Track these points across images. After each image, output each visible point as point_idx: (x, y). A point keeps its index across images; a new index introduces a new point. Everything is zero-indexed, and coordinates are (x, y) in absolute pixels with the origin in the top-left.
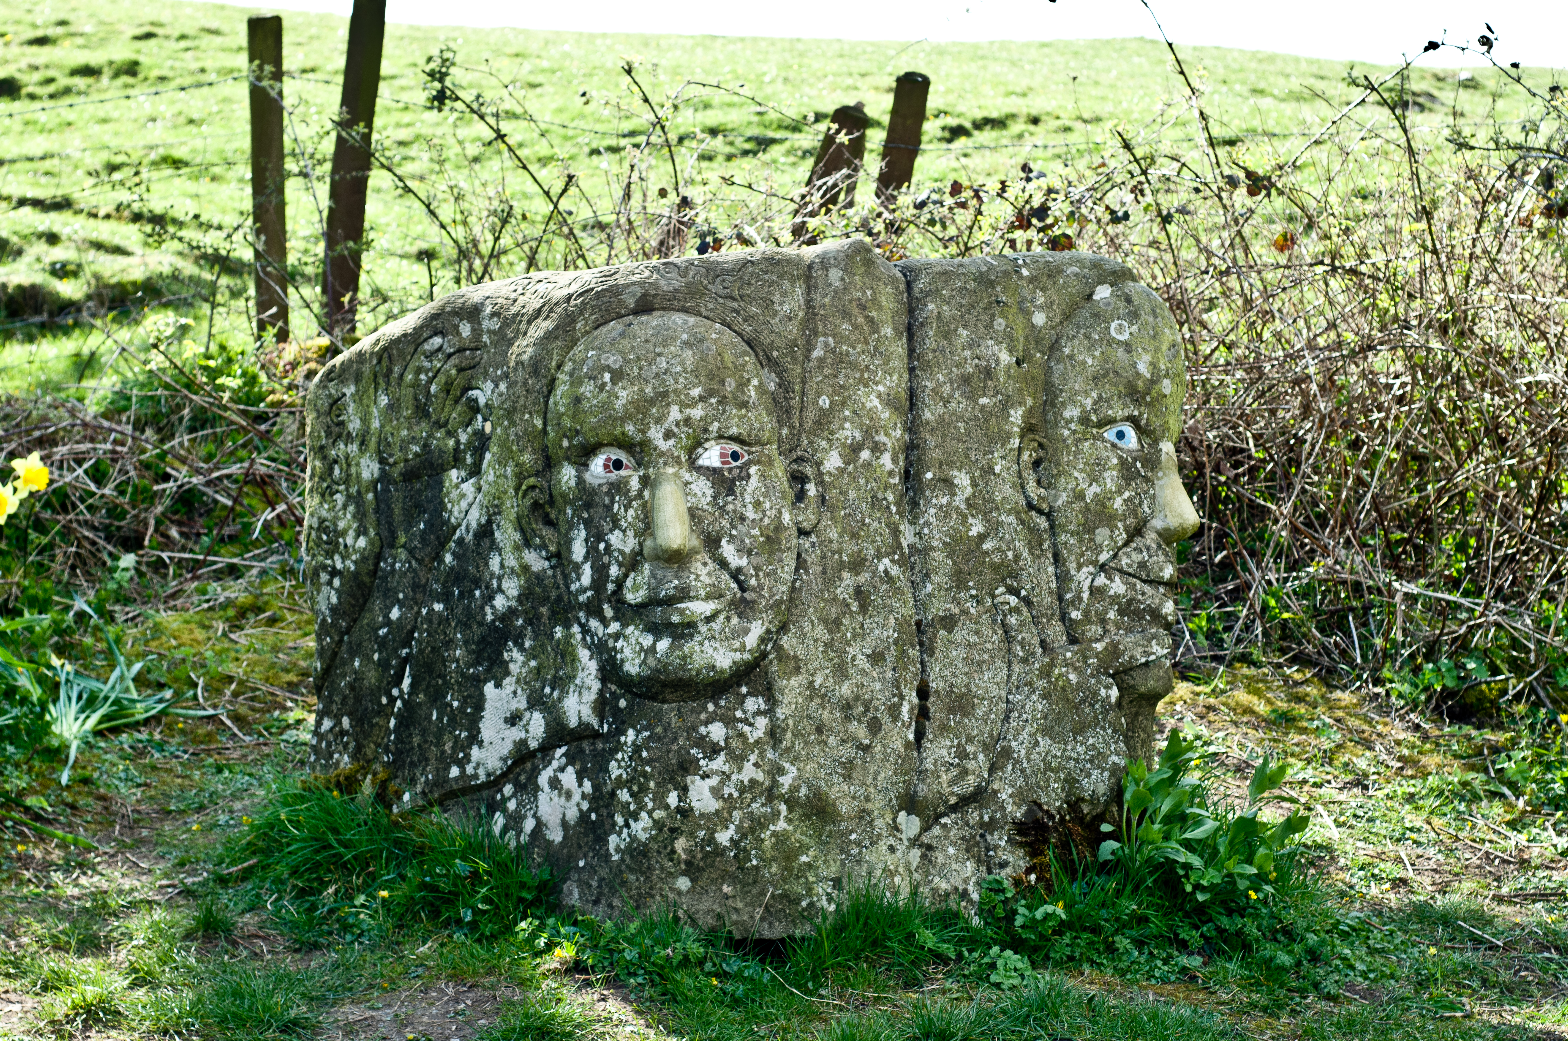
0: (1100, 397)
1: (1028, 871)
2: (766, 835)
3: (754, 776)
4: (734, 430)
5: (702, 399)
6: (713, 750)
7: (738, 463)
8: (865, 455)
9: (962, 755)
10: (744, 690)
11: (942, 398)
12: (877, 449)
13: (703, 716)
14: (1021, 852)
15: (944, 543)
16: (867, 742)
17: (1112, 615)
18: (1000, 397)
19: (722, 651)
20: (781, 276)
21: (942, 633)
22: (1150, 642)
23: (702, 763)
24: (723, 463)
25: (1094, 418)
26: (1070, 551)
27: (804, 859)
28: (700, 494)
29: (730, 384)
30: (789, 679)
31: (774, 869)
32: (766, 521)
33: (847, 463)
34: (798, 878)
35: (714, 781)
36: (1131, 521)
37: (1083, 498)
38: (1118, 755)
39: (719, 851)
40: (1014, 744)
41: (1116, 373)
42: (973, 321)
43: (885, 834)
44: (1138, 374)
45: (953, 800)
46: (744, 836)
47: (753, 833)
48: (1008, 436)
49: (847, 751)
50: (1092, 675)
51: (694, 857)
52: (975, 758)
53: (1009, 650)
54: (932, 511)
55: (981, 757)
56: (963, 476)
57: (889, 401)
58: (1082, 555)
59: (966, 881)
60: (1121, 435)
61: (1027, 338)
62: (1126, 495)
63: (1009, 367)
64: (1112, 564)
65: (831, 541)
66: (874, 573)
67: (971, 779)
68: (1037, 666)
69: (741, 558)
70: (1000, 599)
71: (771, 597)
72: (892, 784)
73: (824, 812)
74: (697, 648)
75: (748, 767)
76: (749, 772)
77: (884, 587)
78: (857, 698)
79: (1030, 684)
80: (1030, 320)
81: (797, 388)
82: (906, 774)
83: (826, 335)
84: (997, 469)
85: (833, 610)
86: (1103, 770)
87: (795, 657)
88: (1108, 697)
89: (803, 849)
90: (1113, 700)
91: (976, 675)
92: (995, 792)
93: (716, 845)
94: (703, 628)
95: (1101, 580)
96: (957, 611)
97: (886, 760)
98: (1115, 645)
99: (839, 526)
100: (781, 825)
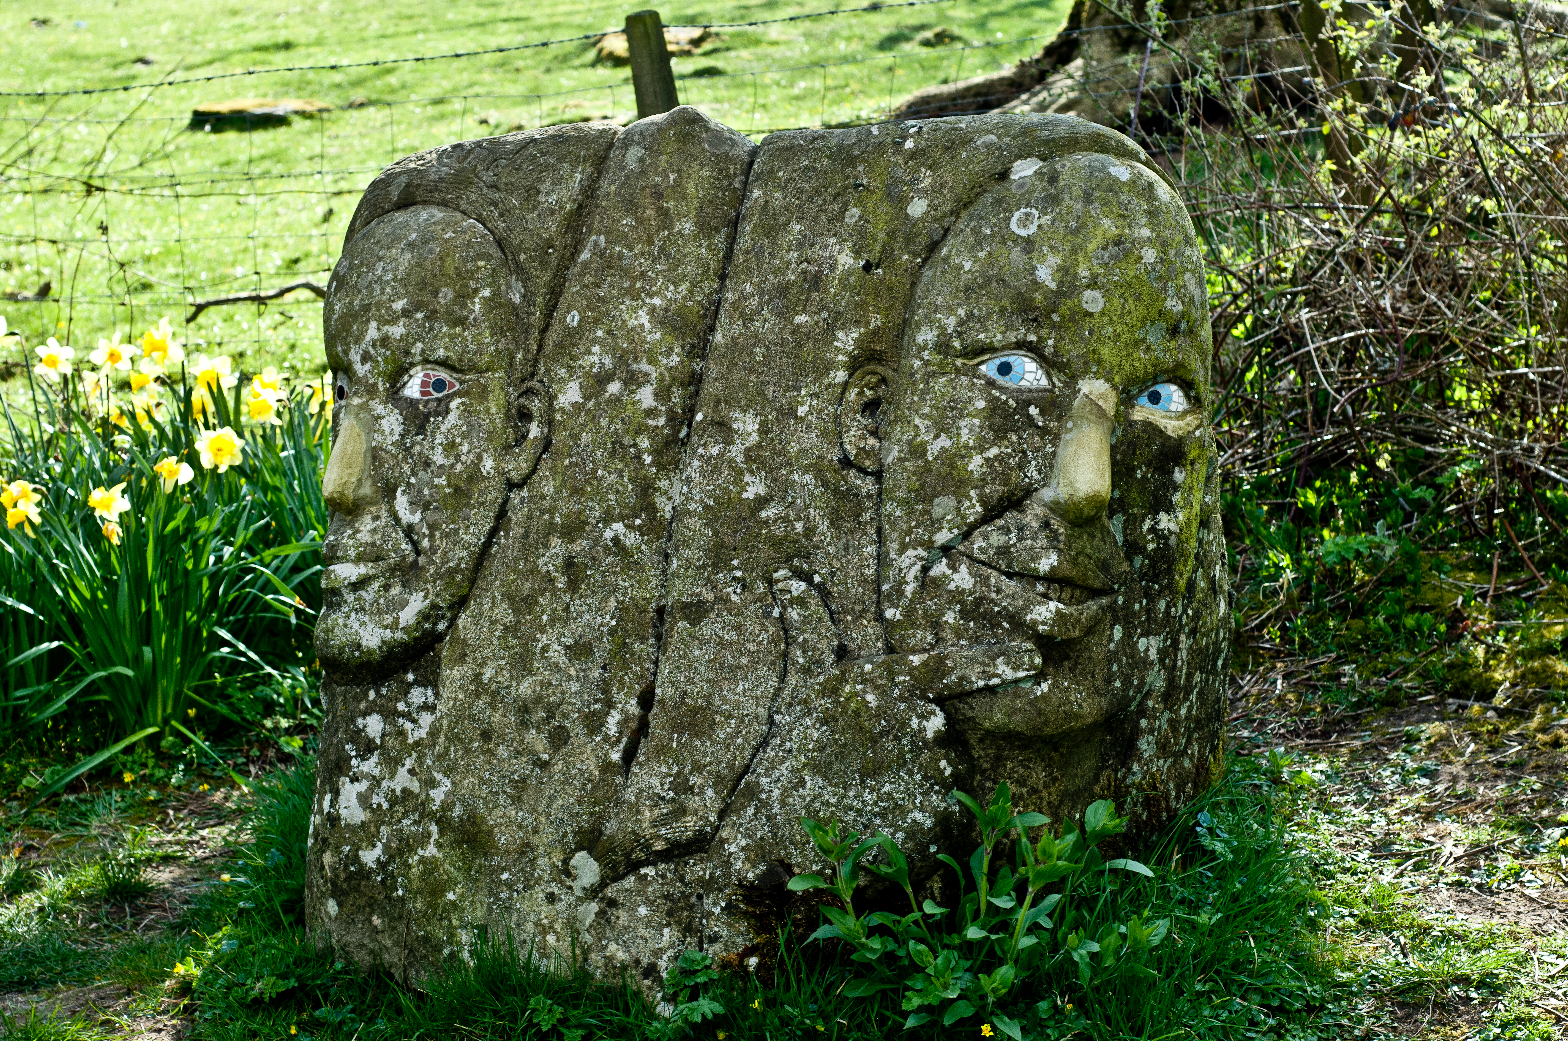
0: (970, 315)
1: (749, 952)
2: (413, 860)
3: (408, 785)
4: (441, 353)
5: (406, 313)
6: (367, 748)
7: (440, 395)
8: (614, 387)
9: (682, 786)
10: (410, 677)
11: (742, 315)
12: (633, 381)
13: (363, 705)
14: (743, 926)
15: (706, 507)
16: (546, 757)
17: (950, 617)
18: (825, 314)
19: (370, 626)
20: (562, 159)
21: (682, 624)
22: (993, 659)
23: (354, 762)
24: (423, 393)
25: (957, 344)
26: (893, 526)
27: (451, 896)
28: (387, 431)
29: (447, 295)
30: (452, 669)
31: (419, 905)
32: (459, 467)
33: (587, 398)
34: (442, 919)
35: (362, 786)
36: (994, 490)
37: (923, 454)
38: (922, 810)
39: (364, 873)
40: (764, 780)
41: (1001, 281)
42: (813, 213)
43: (546, 877)
44: (1036, 284)
45: (659, 846)
46: (391, 858)
47: (401, 855)
48: (828, 367)
49: (521, 767)
50: (901, 698)
51: (337, 876)
52: (701, 793)
53: (785, 655)
54: (696, 463)
55: (710, 793)
56: (749, 418)
57: (661, 319)
58: (909, 532)
59: (657, 953)
60: (1005, 369)
61: (892, 234)
62: (994, 451)
63: (849, 273)
64: (961, 548)
65: (543, 497)
66: (596, 542)
67: (690, 821)
68: (821, 678)
69: (413, 513)
70: (780, 586)
71: (443, 563)
72: (571, 815)
73: (475, 840)
74: (341, 621)
75: (402, 772)
76: (402, 780)
77: (610, 559)
78: (538, 699)
79: (805, 702)
80: (903, 209)
81: (539, 300)
82: (595, 804)
83: (599, 233)
84: (802, 411)
85: (527, 585)
86: (897, 829)
87: (464, 640)
88: (922, 730)
89: (450, 884)
90: (930, 735)
91: (725, 686)
92: (723, 841)
93: (361, 865)
94: (350, 597)
95: (940, 568)
96: (710, 597)
97: (567, 782)
98: (941, 660)
99: (559, 479)
100: (431, 850)
